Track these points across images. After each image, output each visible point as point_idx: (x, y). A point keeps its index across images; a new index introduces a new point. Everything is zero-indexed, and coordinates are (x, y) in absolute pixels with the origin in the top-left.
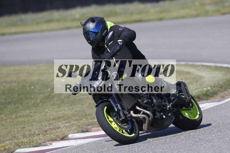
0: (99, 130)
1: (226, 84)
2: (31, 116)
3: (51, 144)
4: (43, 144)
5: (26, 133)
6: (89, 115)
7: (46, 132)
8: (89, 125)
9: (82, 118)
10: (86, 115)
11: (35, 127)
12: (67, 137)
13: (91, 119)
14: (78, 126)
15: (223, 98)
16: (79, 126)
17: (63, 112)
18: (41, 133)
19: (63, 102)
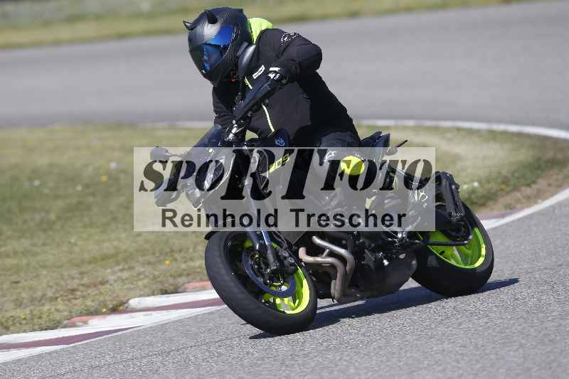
0: (204, 289)
1: (516, 175)
2: (35, 254)
3: (85, 323)
4: (66, 322)
5: (24, 295)
6: (180, 251)
7: (72, 294)
8: (180, 275)
9: (162, 258)
10: (172, 251)
11: (45, 281)
12: (126, 305)
13: (183, 260)
14: (151, 277)
15: (511, 209)
16: (155, 278)
17: (115, 243)
18: (61, 296)
19: (115, 219)
